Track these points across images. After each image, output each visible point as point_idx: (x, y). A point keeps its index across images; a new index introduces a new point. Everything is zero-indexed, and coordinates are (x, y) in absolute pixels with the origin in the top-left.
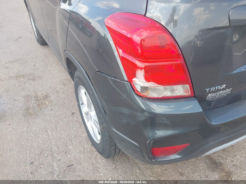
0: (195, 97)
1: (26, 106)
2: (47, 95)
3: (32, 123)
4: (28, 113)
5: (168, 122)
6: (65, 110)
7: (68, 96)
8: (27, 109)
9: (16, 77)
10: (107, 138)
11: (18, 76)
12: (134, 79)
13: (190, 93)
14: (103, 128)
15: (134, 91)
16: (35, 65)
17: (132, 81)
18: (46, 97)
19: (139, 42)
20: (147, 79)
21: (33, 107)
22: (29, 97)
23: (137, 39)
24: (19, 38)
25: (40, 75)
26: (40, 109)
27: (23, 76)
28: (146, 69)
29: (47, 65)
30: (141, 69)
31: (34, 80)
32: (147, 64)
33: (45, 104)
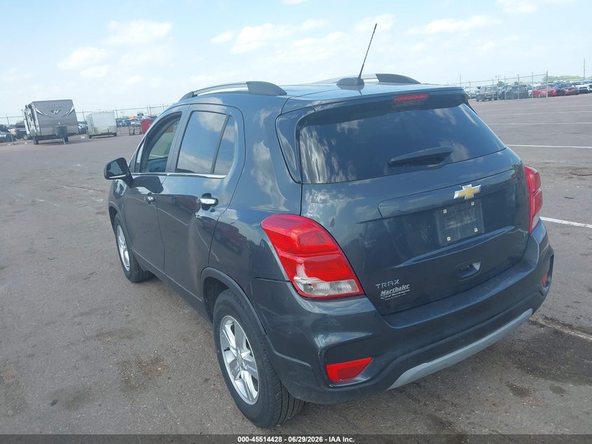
0: (365, 294)
1: (124, 377)
2: (157, 358)
3: (138, 400)
4: (128, 387)
5: (338, 325)
6: (192, 375)
7: (194, 356)
8: (127, 382)
9: (97, 336)
10: (268, 378)
11: (100, 335)
12: (295, 278)
13: (358, 290)
14: (263, 363)
15: (297, 291)
16: (128, 316)
17: (294, 280)
18: (157, 361)
19: (296, 239)
20: (309, 274)
21: (136, 377)
22: (126, 364)
23: (294, 235)
24: (91, 274)
25: (139, 329)
26: (150, 379)
27: (110, 334)
28: (306, 264)
29: (150, 314)
30: (301, 264)
31: (130, 337)
32: (306, 259)
33: (157, 370)
